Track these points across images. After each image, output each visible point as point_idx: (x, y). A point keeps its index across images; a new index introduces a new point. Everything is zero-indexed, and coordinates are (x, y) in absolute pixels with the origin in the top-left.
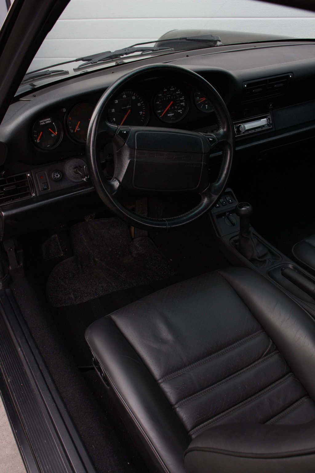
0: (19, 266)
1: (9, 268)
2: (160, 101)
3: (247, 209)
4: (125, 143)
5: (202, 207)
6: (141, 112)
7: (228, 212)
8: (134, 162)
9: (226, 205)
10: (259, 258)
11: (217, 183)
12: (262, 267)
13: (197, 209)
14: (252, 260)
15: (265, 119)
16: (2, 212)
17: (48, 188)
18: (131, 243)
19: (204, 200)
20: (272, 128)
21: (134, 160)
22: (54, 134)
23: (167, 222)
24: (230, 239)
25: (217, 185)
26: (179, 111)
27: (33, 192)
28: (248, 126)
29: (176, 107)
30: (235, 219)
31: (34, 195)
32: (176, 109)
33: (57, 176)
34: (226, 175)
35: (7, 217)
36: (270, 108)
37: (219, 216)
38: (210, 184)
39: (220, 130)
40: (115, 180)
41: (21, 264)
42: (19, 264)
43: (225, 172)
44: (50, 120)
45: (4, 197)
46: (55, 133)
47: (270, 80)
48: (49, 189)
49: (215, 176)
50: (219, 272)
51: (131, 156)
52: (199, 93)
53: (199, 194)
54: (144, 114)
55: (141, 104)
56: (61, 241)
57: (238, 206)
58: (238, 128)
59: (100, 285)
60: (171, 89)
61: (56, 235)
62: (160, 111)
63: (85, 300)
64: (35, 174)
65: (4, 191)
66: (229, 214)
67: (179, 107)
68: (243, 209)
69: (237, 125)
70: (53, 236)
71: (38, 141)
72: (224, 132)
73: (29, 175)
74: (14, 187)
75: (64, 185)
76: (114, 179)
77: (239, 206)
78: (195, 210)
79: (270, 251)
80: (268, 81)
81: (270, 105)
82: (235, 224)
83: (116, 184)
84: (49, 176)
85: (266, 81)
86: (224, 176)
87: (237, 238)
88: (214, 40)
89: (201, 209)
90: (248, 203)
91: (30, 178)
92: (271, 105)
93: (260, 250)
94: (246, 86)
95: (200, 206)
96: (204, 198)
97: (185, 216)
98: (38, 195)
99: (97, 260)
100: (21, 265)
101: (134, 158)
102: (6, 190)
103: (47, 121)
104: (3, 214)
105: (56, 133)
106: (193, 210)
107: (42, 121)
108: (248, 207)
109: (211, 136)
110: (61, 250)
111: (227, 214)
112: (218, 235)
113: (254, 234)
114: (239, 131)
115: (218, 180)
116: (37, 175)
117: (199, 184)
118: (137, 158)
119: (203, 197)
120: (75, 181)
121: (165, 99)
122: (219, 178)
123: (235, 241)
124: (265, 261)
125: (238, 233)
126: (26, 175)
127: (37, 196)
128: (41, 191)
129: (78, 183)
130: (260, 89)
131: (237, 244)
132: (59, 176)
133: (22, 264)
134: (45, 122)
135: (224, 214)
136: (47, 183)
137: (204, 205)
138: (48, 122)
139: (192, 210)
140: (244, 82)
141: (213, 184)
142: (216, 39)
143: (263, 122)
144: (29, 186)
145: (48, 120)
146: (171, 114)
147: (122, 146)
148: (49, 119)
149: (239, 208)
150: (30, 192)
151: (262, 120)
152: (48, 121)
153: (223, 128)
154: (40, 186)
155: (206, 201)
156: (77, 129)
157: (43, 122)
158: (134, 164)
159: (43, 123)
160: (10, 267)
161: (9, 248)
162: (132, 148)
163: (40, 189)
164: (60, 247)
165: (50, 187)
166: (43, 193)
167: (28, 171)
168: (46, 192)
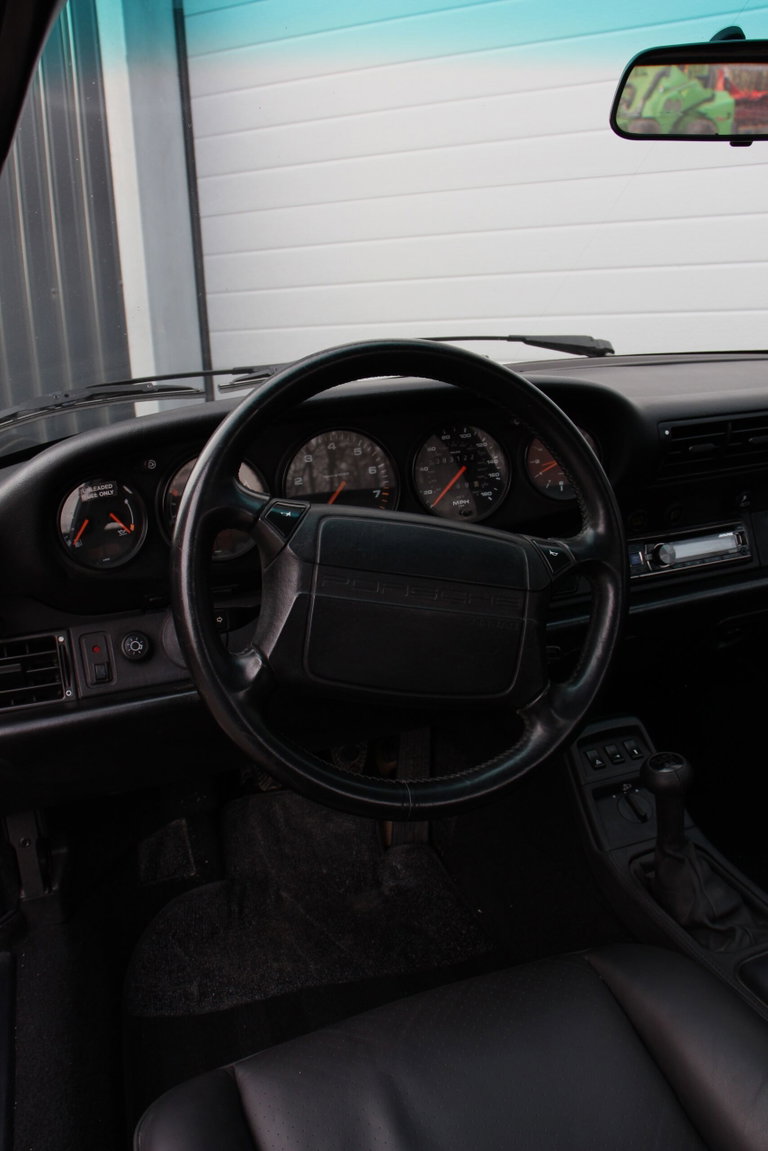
0: (47, 892)
1: (20, 893)
2: (432, 463)
3: (676, 771)
4: (285, 546)
5: (523, 754)
6: (378, 492)
7: (627, 782)
8: (310, 601)
9: (623, 762)
10: (714, 920)
11: (574, 683)
12: (722, 949)
13: (509, 758)
14: (693, 927)
15: (731, 534)
17: (111, 680)
19: (532, 732)
20: (750, 560)
21: (311, 596)
22: (126, 529)
23: (409, 792)
24: (630, 862)
25: (573, 689)
26: (484, 494)
27: (67, 686)
28: (685, 550)
29: (476, 484)
30: (646, 803)
31: (69, 693)
32: (477, 489)
33: (136, 646)
34: (602, 661)
36: (742, 505)
37: (601, 793)
38: (549, 685)
39: (585, 532)
40: (253, 655)
41: (56, 888)
43: (598, 652)
44: (111, 489)
46: (129, 527)
47: (736, 423)
48: (114, 683)
49: (568, 664)
50: (586, 958)
51: (305, 582)
52: (540, 450)
53: (518, 712)
54: (385, 497)
55: (377, 469)
56: (194, 836)
57: (648, 764)
58: (656, 553)
59: (275, 965)
60: (462, 436)
61: (184, 822)
62: (430, 492)
63: (227, 1004)
64: (80, 638)
66: (632, 790)
67: (485, 484)
68: (665, 771)
69: (651, 545)
70: (174, 823)
71: (77, 545)
72: (597, 536)
73: (61, 639)
74: (16, 668)
75: (156, 673)
76: (250, 650)
77: (651, 764)
78: (503, 762)
79: (747, 902)
80: (730, 425)
81: (742, 498)
82: (649, 816)
83: (252, 667)
84: (117, 647)
85: (721, 426)
86: (594, 662)
87: (650, 858)
88: (598, 347)
89: (522, 759)
90: (676, 754)
91: (64, 648)
92: (745, 497)
93: (717, 898)
94: (667, 432)
95: (519, 751)
96: (533, 726)
97: (467, 777)
98: (80, 696)
99: (284, 894)
100: (53, 889)
101: (311, 590)
103: (102, 491)
105: (132, 527)
106: (495, 761)
108: (679, 766)
109: (555, 544)
110: (192, 860)
111: (626, 787)
112: (596, 847)
113: (698, 847)
114: (657, 561)
115: (575, 675)
116: (83, 641)
117: (514, 683)
118: (319, 589)
119: (527, 723)
121: (445, 460)
122: (579, 668)
123: (647, 867)
124: (732, 930)
125: (652, 844)
126: (52, 642)
127: (79, 700)
128: (89, 684)
130: (711, 446)
131: (651, 875)
132: (141, 647)
134: (98, 493)
135: (616, 788)
136: (109, 664)
137: (531, 746)
138: (107, 493)
139: (493, 758)
140: (662, 421)
141: (564, 685)
142: (602, 347)
143: (725, 542)
144: (57, 670)
145: (106, 487)
146: (462, 502)
147: (279, 554)
148: (110, 486)
149: (651, 768)
150: (61, 685)
151: (721, 536)
152: (105, 490)
153: (595, 526)
154: (88, 670)
155: (538, 732)
158: (308, 609)
160: (23, 893)
161: (22, 839)
162: (307, 562)
163: (89, 680)
164: (190, 852)
165: (115, 677)
166: (95, 690)
167: (59, 629)
168: (102, 689)
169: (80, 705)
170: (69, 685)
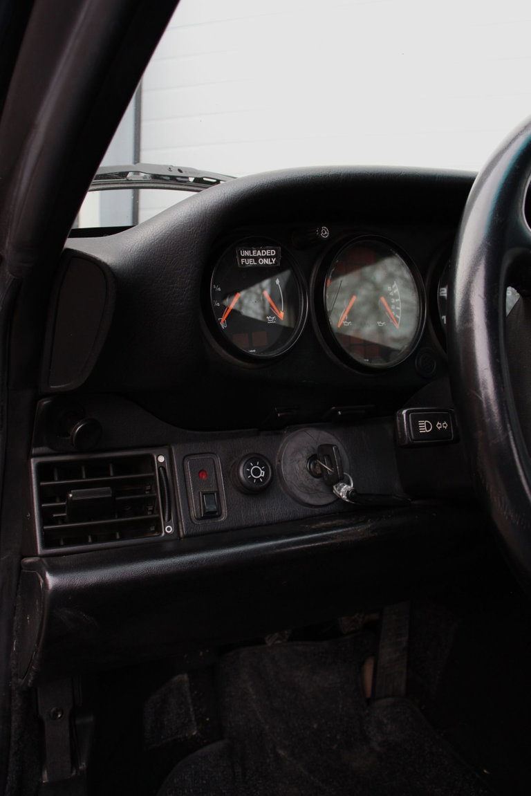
0: (74, 774)
1: (41, 775)
16: (48, 576)
17: (220, 516)
18: (367, 711)
27: (166, 519)
31: (169, 529)
33: (257, 472)
35: (62, 595)
41: (83, 766)
42: (75, 763)
44: (273, 257)
45: (64, 523)
48: (222, 518)
56: (196, 692)
64: (184, 460)
65: (72, 502)
70: (176, 679)
73: (161, 459)
74: (104, 492)
75: (270, 510)
84: (231, 473)
91: (164, 469)
98: (181, 534)
100: (81, 768)
102: (74, 499)
103: (263, 257)
104: (51, 580)
107: (247, 253)
110: (193, 718)
116: (188, 464)
120: (308, 499)
126: (150, 459)
127: (180, 538)
128: (194, 519)
129: (317, 511)
132: (262, 474)
133: (84, 764)
134: (256, 259)
136: (218, 494)
138: (267, 261)
144: (156, 498)
145: (267, 253)
148: (273, 252)
150: (159, 518)
152: (266, 257)
154: (193, 502)
156: (345, 320)
157: (250, 257)
159: (250, 262)
160: (45, 775)
161: (54, 709)
163: (193, 513)
164: (191, 709)
165: (224, 511)
166: (201, 527)
167: (159, 445)
168: (210, 525)
169: (181, 545)
170: (170, 518)
